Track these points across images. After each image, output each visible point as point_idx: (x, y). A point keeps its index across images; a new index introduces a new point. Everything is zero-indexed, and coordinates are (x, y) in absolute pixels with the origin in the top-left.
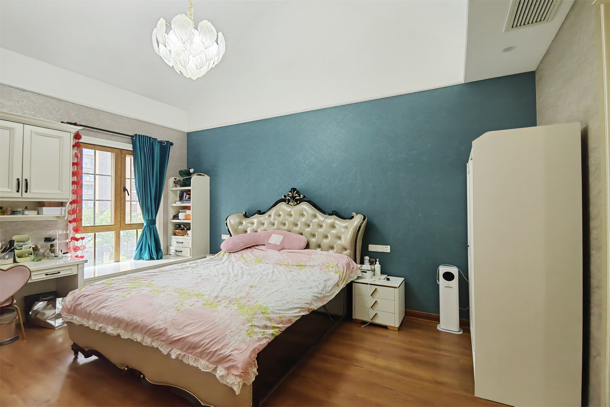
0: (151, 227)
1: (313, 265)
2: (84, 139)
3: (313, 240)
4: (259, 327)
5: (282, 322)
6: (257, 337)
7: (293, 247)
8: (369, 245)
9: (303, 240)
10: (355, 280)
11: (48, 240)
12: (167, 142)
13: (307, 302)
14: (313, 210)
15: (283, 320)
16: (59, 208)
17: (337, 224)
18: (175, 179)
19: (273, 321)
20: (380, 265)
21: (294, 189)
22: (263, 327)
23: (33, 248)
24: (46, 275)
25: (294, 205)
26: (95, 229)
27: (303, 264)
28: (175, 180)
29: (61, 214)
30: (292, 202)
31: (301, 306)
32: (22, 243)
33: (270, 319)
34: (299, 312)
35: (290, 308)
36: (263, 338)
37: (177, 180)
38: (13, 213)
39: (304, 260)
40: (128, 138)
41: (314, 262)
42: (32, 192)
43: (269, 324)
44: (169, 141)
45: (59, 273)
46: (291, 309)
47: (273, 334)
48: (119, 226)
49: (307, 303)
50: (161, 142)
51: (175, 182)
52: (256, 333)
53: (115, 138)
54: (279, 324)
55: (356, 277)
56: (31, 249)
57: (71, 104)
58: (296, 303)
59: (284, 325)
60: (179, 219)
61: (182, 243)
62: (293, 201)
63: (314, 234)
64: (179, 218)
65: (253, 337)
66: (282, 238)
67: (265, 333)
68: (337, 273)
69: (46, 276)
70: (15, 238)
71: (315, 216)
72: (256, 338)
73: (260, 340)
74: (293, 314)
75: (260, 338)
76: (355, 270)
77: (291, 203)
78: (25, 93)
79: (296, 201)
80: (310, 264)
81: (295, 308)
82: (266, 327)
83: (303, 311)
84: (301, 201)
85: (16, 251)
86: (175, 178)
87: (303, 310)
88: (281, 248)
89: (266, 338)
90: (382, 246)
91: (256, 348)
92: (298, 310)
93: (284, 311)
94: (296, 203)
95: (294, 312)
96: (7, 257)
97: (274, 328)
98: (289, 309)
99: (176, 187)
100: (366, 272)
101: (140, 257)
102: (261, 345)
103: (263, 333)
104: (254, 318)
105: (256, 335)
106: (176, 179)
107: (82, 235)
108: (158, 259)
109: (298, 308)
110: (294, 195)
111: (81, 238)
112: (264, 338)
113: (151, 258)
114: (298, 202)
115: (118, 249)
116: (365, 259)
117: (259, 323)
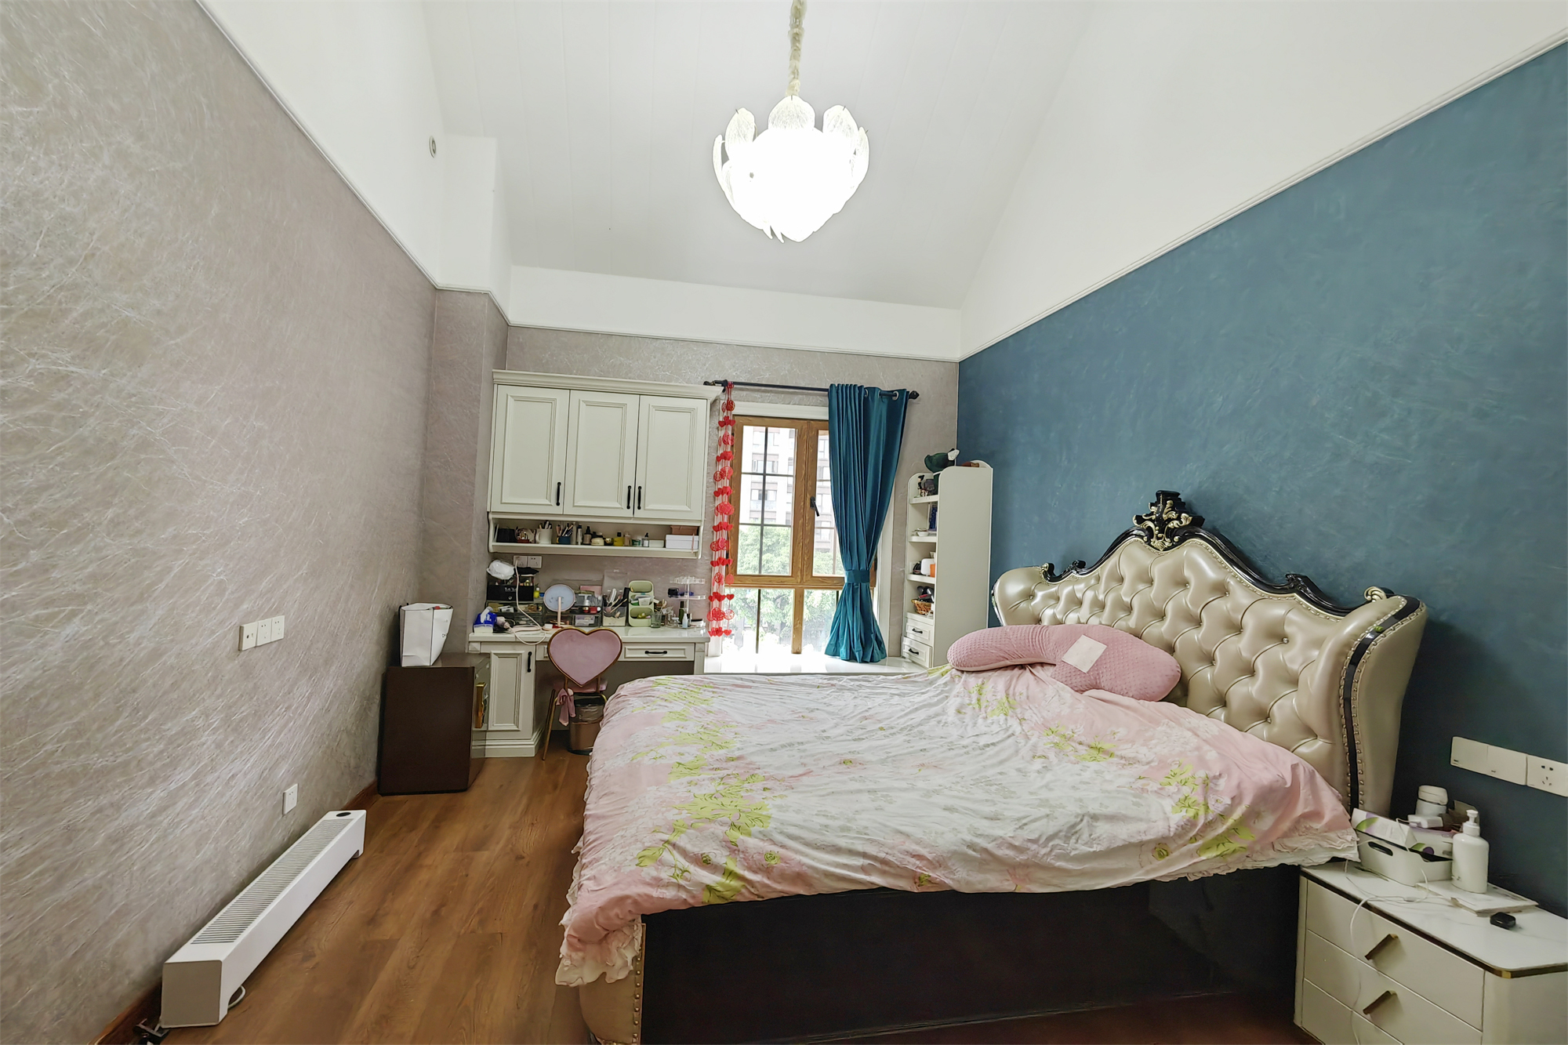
0: (856, 587)
1: (1133, 758)
2: (740, 408)
3: (1203, 676)
4: (684, 853)
5: (767, 871)
6: (654, 873)
7: (1124, 687)
8: (1454, 738)
9: (1164, 667)
10: (1313, 867)
11: (673, 593)
12: (902, 391)
13: (924, 852)
14: (1220, 568)
15: (773, 867)
16: (690, 538)
17: (1292, 622)
18: (919, 477)
19: (742, 856)
20: (1483, 844)
21: (1165, 496)
22: (696, 859)
23: (655, 604)
24: (647, 652)
25: (1165, 550)
26: (760, 581)
27: (1106, 746)
28: (920, 479)
29: (692, 549)
30: (1158, 539)
31: (882, 855)
32: (638, 595)
33: (733, 848)
34: (863, 869)
35: (833, 846)
36: (668, 885)
37: (925, 478)
38: (633, 543)
39: (1122, 732)
40: (820, 395)
41: (1144, 750)
42: (646, 508)
43: (721, 857)
44: (904, 390)
45: (665, 652)
46: (837, 850)
47: (710, 888)
48: (799, 581)
49: (919, 857)
50: (890, 394)
51: (920, 484)
52: (661, 863)
53: (797, 398)
54: (755, 872)
55: (1324, 858)
56: (652, 607)
57: (723, 346)
58: (872, 841)
59: (767, 881)
60: (921, 574)
61: (921, 632)
62: (1160, 535)
63: (1209, 653)
64: (922, 572)
65: (645, 869)
66: (1100, 653)
67: (685, 874)
68: (1185, 809)
69: (646, 655)
70: (632, 584)
71: (1221, 590)
72: (649, 874)
73: (657, 882)
74: (828, 864)
75: (662, 879)
76: (1317, 826)
77: (1156, 543)
78: (659, 341)
79: (1171, 533)
80: (1123, 753)
81: (851, 852)
82: (705, 862)
83: (884, 873)
84: (1186, 534)
85: (631, 607)
86: (921, 474)
87: (887, 868)
88: (1086, 684)
89: (680, 886)
90: (1524, 755)
91: (627, 897)
92: (860, 862)
93: (807, 844)
94: (1168, 540)
95: (835, 862)
96: (618, 614)
97: (730, 874)
98: (827, 846)
99: (921, 496)
100: (1389, 852)
101: (833, 651)
102: (650, 897)
103: (678, 872)
104: (694, 829)
105: (657, 869)
106: (922, 477)
107: (732, 591)
108: (863, 661)
109: (865, 855)
110: (1164, 516)
111: (728, 595)
112: (673, 886)
113: (851, 658)
114: (1176, 538)
115: (798, 626)
116: (1422, 795)
117: (694, 845)
